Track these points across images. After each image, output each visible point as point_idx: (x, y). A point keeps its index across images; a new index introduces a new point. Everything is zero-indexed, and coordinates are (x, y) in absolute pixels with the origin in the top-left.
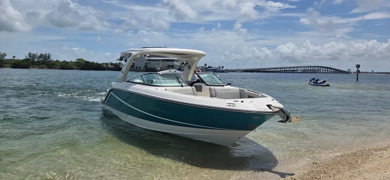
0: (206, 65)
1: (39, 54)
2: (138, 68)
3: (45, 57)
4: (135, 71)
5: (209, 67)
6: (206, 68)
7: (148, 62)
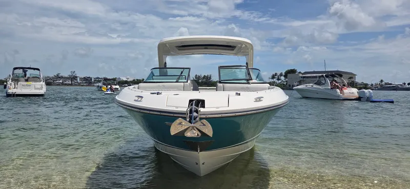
0: (382, 81)
1: (203, 76)
2: (291, 86)
3: (207, 78)
4: (287, 89)
5: (386, 84)
6: (381, 86)
7: (302, 79)
